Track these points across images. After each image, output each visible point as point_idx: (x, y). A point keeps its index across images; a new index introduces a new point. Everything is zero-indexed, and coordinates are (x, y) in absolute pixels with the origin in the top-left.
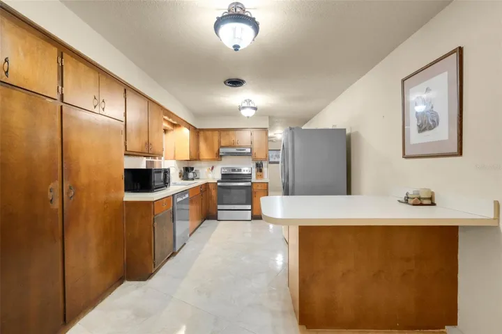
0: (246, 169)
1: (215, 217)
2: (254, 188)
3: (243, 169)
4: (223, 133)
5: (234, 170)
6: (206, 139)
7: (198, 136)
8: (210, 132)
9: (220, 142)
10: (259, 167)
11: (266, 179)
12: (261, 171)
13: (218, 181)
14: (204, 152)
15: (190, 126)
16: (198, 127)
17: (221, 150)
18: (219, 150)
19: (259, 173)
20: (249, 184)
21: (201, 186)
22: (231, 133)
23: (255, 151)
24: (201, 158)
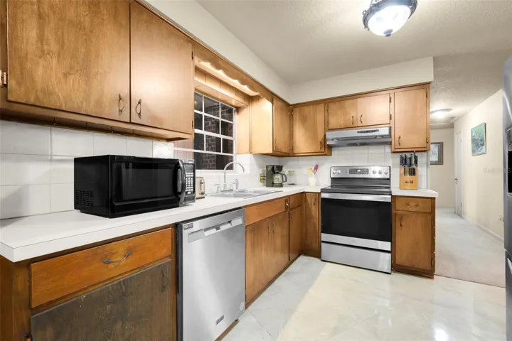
0: (377, 169)
1: (317, 254)
2: (398, 207)
3: (372, 169)
4: (333, 107)
5: (353, 171)
6: (304, 120)
7: (291, 117)
8: (311, 108)
9: (327, 123)
10: (409, 164)
11: (425, 191)
12: (413, 172)
13: (324, 191)
14: (302, 142)
15: (273, 97)
16: (291, 102)
17: (330, 135)
18: (325, 135)
19: (409, 178)
20: (387, 198)
21: (287, 198)
22: (348, 103)
23: (398, 132)
24: (296, 151)
